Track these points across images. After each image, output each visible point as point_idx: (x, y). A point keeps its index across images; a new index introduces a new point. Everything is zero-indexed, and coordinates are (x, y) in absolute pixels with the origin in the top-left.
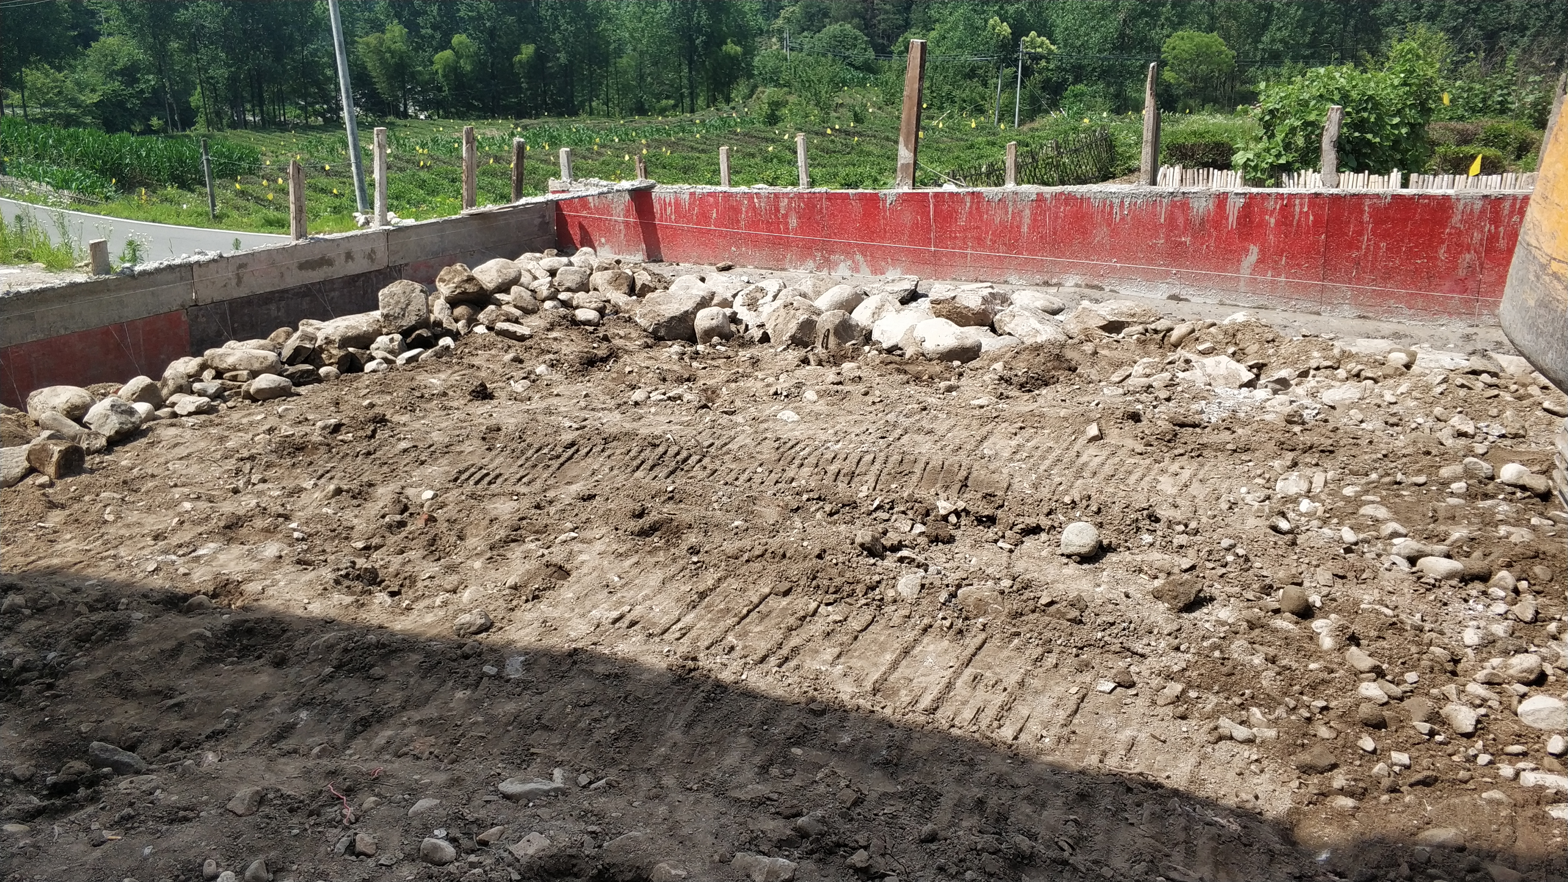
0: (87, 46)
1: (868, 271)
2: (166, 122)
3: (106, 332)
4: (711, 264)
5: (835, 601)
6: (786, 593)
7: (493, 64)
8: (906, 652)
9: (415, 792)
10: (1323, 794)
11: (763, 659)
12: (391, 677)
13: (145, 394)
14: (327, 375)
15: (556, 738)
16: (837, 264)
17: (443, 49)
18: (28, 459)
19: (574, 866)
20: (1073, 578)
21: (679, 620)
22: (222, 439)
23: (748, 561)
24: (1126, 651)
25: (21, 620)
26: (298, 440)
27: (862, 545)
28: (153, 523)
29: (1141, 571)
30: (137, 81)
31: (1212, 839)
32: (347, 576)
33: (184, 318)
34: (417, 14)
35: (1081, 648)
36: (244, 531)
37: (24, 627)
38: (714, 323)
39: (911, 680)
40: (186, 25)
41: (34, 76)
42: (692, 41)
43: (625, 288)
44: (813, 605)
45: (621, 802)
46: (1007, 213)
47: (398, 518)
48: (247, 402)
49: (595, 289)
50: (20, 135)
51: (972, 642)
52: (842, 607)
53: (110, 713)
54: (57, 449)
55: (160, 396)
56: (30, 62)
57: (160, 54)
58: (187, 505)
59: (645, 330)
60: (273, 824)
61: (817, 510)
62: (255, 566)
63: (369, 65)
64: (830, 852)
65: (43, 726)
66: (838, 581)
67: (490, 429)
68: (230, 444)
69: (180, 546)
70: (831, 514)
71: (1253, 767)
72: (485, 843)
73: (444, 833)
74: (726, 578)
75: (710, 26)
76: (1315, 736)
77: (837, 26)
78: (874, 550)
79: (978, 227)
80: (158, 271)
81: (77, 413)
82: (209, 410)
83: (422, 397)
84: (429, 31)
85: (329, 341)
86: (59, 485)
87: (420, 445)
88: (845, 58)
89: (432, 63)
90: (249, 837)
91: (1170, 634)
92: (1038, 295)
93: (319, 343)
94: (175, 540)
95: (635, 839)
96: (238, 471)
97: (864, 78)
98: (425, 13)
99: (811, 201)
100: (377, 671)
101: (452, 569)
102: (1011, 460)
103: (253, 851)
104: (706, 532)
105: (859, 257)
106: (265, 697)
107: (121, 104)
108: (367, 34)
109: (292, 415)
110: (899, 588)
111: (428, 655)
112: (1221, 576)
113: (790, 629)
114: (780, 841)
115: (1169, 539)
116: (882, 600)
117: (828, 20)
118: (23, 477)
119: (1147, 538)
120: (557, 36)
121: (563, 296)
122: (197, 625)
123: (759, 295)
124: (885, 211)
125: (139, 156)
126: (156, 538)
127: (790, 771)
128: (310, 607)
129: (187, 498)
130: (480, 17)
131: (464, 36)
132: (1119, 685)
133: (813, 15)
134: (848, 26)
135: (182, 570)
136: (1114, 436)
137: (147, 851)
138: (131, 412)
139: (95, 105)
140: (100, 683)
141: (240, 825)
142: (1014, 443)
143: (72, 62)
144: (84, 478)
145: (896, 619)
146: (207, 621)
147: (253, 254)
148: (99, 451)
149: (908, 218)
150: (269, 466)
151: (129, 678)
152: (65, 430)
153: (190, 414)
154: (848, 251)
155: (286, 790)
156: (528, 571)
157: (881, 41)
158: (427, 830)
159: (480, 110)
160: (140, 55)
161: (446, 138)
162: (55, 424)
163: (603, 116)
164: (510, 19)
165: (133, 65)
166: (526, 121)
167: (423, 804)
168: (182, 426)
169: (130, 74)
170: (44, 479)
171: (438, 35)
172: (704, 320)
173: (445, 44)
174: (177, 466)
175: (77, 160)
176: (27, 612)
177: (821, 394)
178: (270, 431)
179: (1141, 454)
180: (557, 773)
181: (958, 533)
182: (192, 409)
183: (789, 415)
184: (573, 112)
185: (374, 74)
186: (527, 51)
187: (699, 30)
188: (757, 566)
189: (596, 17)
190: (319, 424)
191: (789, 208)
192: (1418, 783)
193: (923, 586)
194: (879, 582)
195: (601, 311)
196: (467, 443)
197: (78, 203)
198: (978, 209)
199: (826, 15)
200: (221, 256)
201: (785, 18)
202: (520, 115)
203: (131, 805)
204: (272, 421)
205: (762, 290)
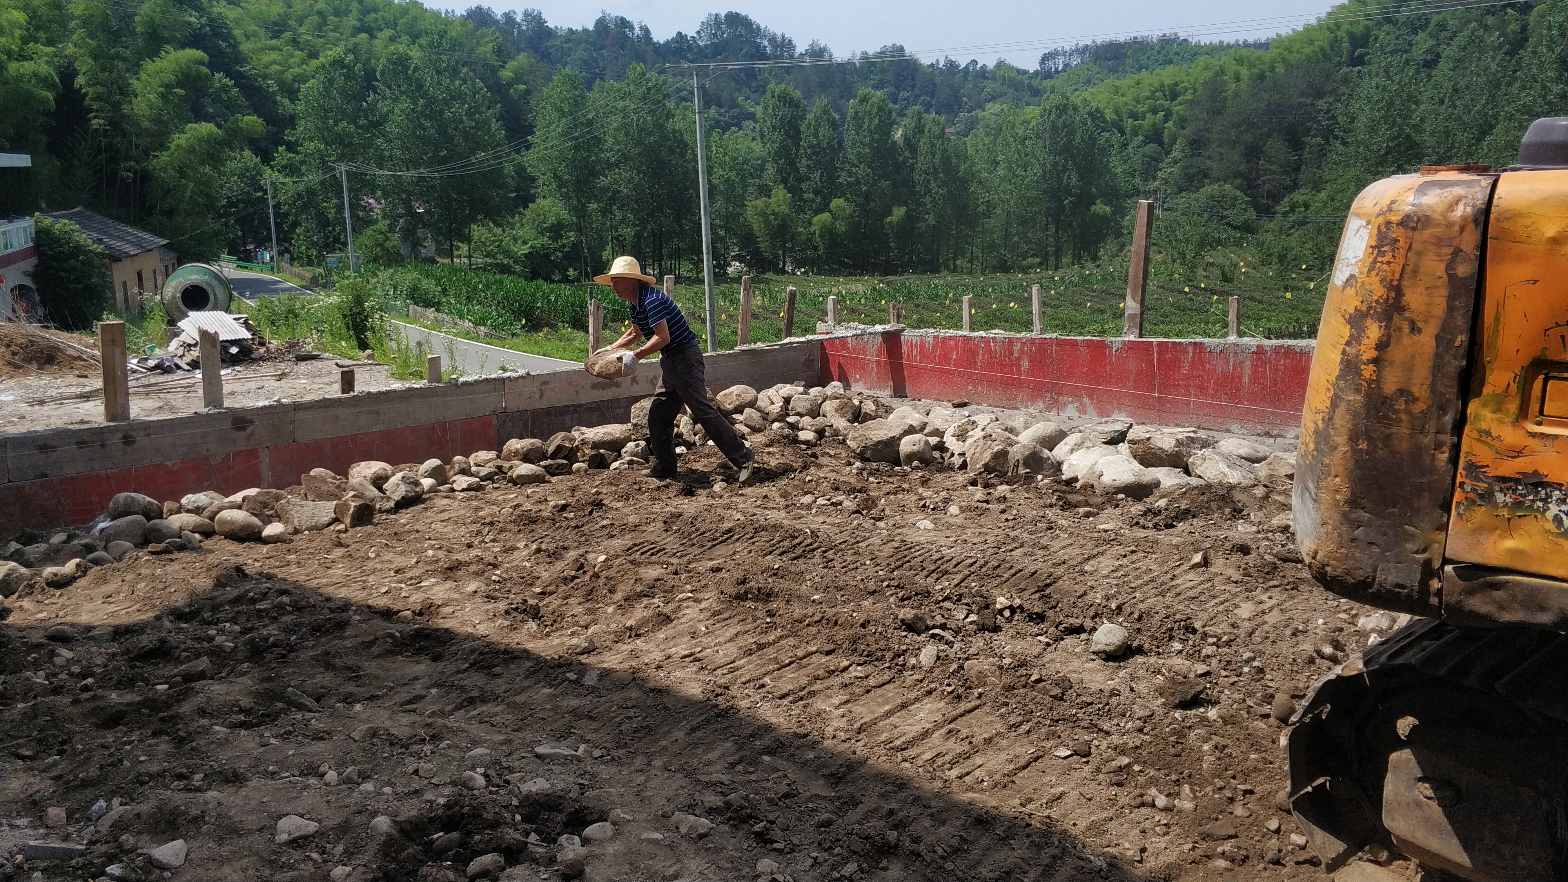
0: (526, 207)
1: (1094, 413)
2: (580, 273)
3: (432, 428)
4: (949, 401)
5: (865, 663)
6: (829, 653)
7: (865, 225)
8: (904, 706)
9: (475, 743)
10: (1208, 857)
11: (783, 697)
12: (505, 675)
13: (434, 473)
14: (578, 470)
15: (594, 725)
16: (1066, 405)
17: (822, 211)
18: (335, 512)
19: (560, 804)
20: (1091, 671)
21: (733, 662)
22: (478, 509)
23: (808, 625)
24: (1092, 727)
25: (284, 614)
26: (533, 514)
27: (903, 621)
28: (399, 561)
29: (1159, 672)
30: (561, 237)
31: (1076, 868)
32: (516, 609)
33: (494, 422)
34: (800, 180)
35: (1057, 721)
36: (460, 573)
37: (285, 619)
38: (916, 448)
39: (896, 727)
40: (605, 190)
41: (478, 231)
42: (1060, 200)
43: (849, 416)
44: (846, 663)
45: (614, 770)
46: (1228, 363)
47: (573, 573)
48: (510, 485)
49: (824, 416)
50: (457, 280)
51: (964, 706)
52: (869, 668)
53: (313, 676)
54: (353, 504)
55: (445, 475)
56: (477, 220)
57: (581, 212)
58: (430, 553)
59: (854, 451)
60: (374, 749)
61: (892, 595)
62: (456, 596)
63: (755, 227)
64: (744, 821)
65: (269, 679)
66: (874, 647)
67: (673, 515)
68: (481, 514)
69: (411, 579)
70: (902, 600)
71: (1157, 829)
72: (508, 782)
73: (483, 770)
74: (787, 637)
75: (1079, 188)
76: (1231, 813)
77: (1216, 187)
78: (912, 626)
79: (1199, 376)
80: (476, 382)
81: (379, 481)
82: (478, 488)
83: (640, 489)
84: (811, 196)
85: (584, 442)
86: (352, 531)
87: (617, 523)
88: (1222, 218)
89: (810, 223)
90: (356, 754)
91: (1140, 719)
92: (1242, 442)
93: (576, 443)
94: (409, 574)
95: (610, 794)
96: (479, 533)
97: (1241, 238)
98: (808, 179)
99: (1041, 347)
100: (498, 670)
101: (591, 611)
102: (1107, 576)
103: (354, 762)
104: (788, 601)
105: (1086, 400)
106: (416, 678)
107: (547, 256)
108: (756, 198)
109: (536, 497)
110: (922, 657)
111: (538, 663)
112: (1233, 684)
113: (817, 678)
114: (711, 808)
115: (1198, 648)
116: (904, 665)
117: (1208, 181)
118: (329, 525)
119: (1177, 646)
120: (927, 199)
121: (790, 419)
122: (395, 629)
123: (969, 427)
124: (1111, 358)
125: (549, 301)
126: (397, 572)
127: (751, 770)
128: (478, 627)
129: (432, 547)
130: (858, 182)
131: (842, 200)
132: (1076, 753)
133: (1193, 176)
134: (1227, 187)
135: (404, 594)
136: (1218, 565)
137: (291, 753)
138: (417, 483)
139: (526, 255)
140: (314, 658)
141: (354, 746)
142: (1117, 563)
143: (510, 220)
144: (369, 528)
145: (909, 681)
146: (400, 627)
147: (554, 374)
148: (388, 511)
149: (1132, 365)
150: (502, 530)
151: (335, 657)
152: (367, 493)
153: (463, 490)
154: (1075, 394)
155: (393, 731)
156: (643, 617)
157: (1265, 201)
158: (473, 768)
159: (850, 267)
160: (564, 215)
161: (815, 292)
162: (361, 488)
163: (967, 273)
164: (884, 184)
165: (559, 223)
166: (891, 278)
167: (478, 751)
168: (455, 498)
169: (556, 231)
170: (342, 527)
171: (819, 199)
172: (907, 445)
173: (824, 207)
174: (438, 526)
175: (499, 303)
176: (289, 609)
177: (962, 510)
178: (517, 506)
179: (1236, 582)
180: (582, 747)
181: (1006, 626)
182: (465, 486)
183: (927, 524)
184: (936, 270)
185: (758, 234)
186: (898, 213)
187: (1068, 192)
188: (813, 630)
189: (967, 181)
190: (552, 503)
191: (1022, 352)
192: (1305, 862)
193: (938, 658)
194: (906, 651)
195: (820, 433)
196: (653, 524)
197: (490, 338)
198: (1200, 358)
199: (1206, 175)
200: (528, 374)
201: (1162, 179)
202: (886, 272)
203: (293, 725)
204: (521, 499)
205: (974, 422)
